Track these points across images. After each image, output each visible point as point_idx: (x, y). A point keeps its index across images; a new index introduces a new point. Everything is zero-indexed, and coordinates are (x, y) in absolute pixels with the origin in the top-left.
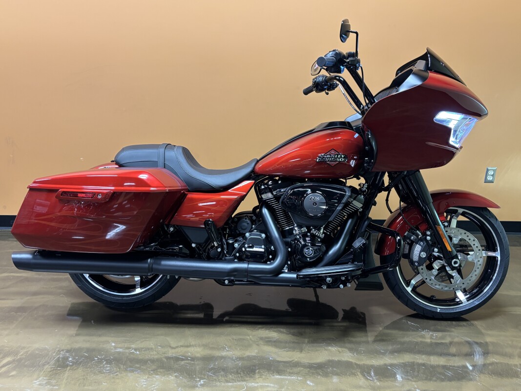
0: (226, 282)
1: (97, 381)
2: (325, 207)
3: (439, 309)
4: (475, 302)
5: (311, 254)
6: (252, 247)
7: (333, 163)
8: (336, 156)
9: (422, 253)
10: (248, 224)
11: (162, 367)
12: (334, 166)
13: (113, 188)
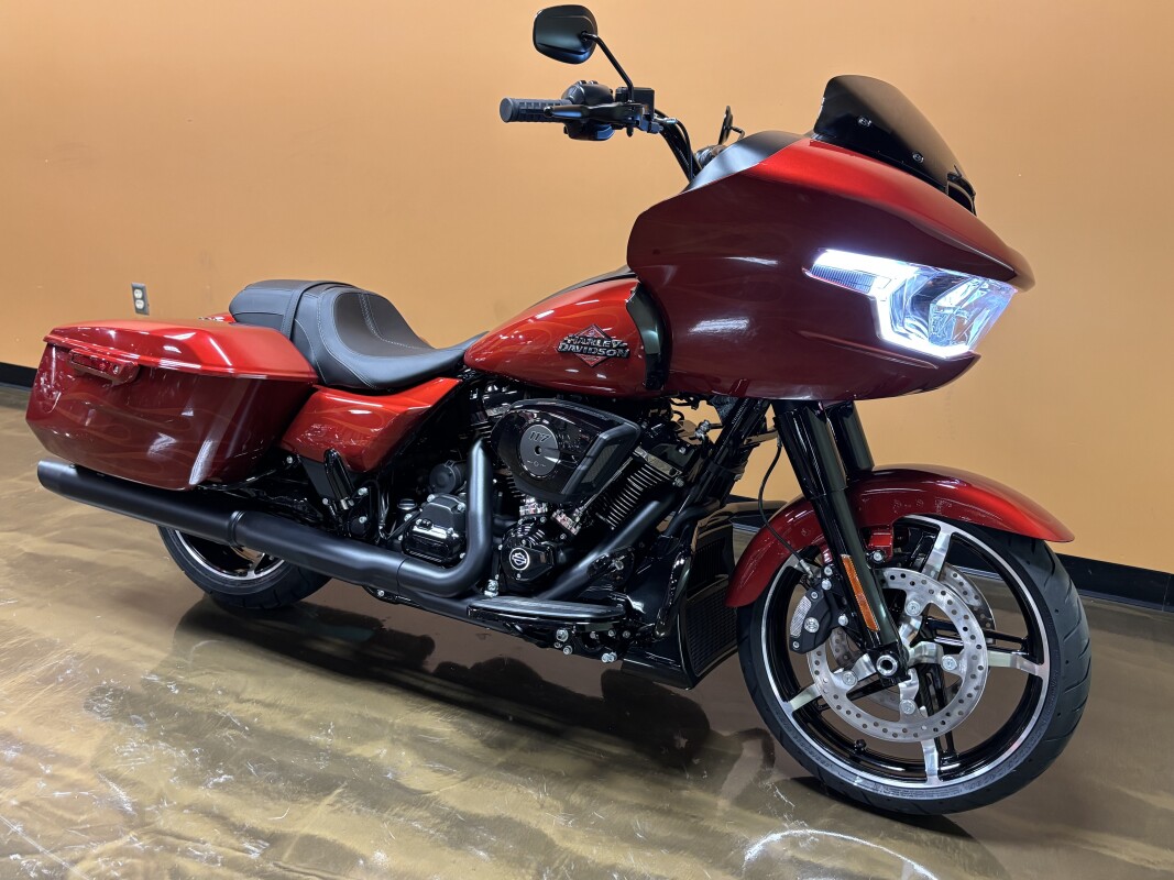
0: (381, 593)
1: (67, 721)
2: (555, 460)
3: (860, 779)
4: (960, 787)
5: (524, 565)
6: (429, 527)
7: (593, 358)
8: (599, 342)
9: (812, 620)
10: (450, 475)
11: (185, 729)
12: (596, 365)
13: (136, 356)
